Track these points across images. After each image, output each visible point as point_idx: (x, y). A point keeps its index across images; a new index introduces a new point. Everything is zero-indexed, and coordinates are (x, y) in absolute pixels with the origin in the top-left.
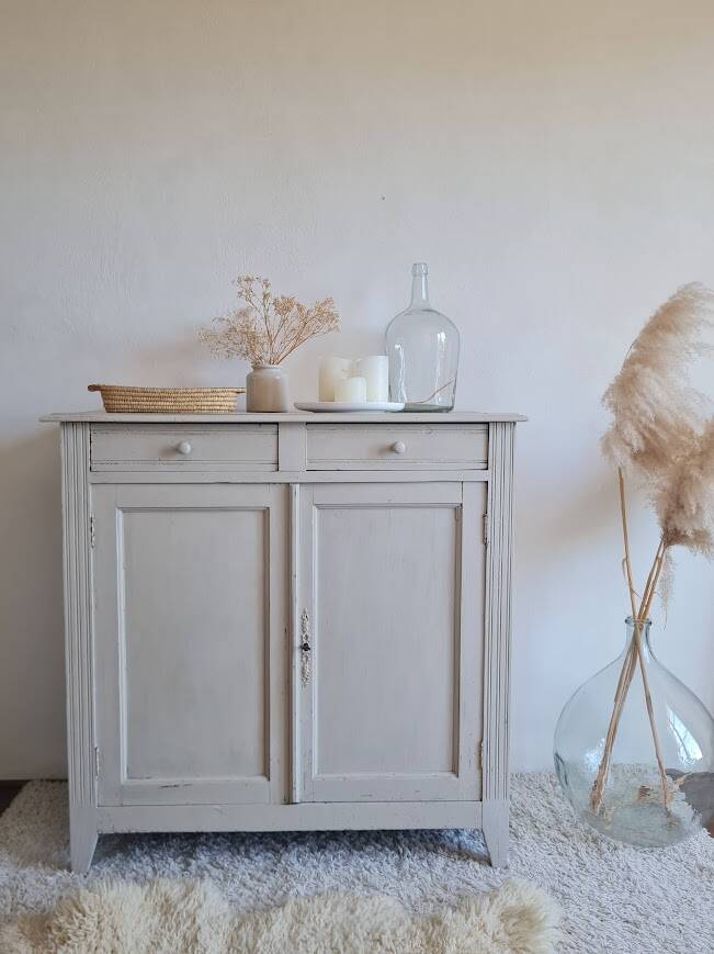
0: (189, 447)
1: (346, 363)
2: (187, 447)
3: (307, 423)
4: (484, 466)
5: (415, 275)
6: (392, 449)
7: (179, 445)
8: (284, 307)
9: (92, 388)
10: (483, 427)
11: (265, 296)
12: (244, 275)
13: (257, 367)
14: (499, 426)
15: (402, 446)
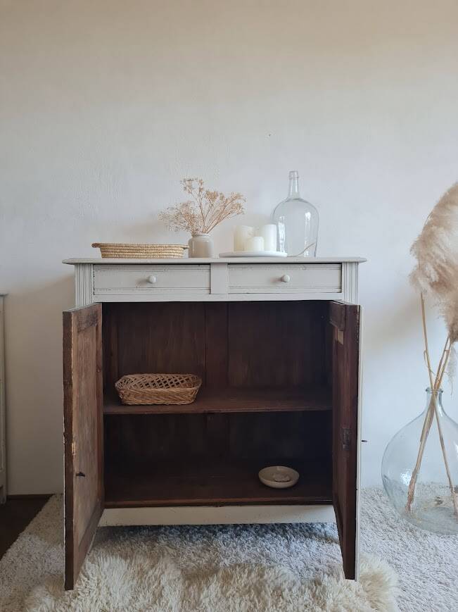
0: (155, 279)
1: (251, 229)
2: (154, 279)
3: (229, 264)
4: (338, 290)
5: (291, 179)
6: (282, 280)
7: (149, 277)
8: (212, 196)
9: (95, 245)
10: (338, 266)
11: (200, 190)
12: (188, 178)
13: (194, 235)
14: (348, 265)
15: (288, 278)
